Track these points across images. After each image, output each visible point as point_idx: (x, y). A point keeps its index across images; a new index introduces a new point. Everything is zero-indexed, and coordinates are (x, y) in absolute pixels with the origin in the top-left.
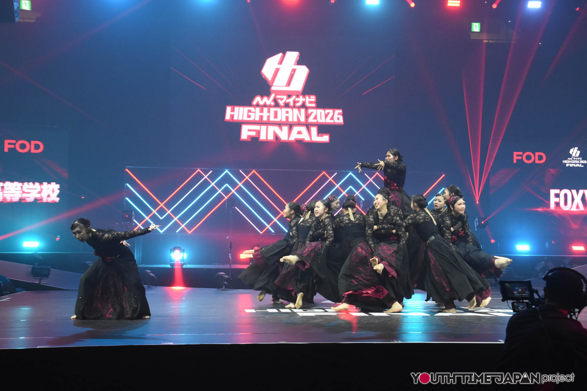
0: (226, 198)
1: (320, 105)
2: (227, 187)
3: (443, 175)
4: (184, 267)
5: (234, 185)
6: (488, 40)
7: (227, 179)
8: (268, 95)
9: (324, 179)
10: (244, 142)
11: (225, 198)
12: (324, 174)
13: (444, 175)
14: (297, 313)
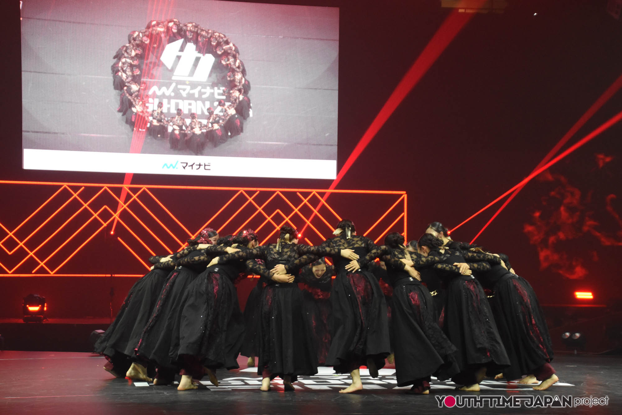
0: (105, 225)
4: (44, 323)
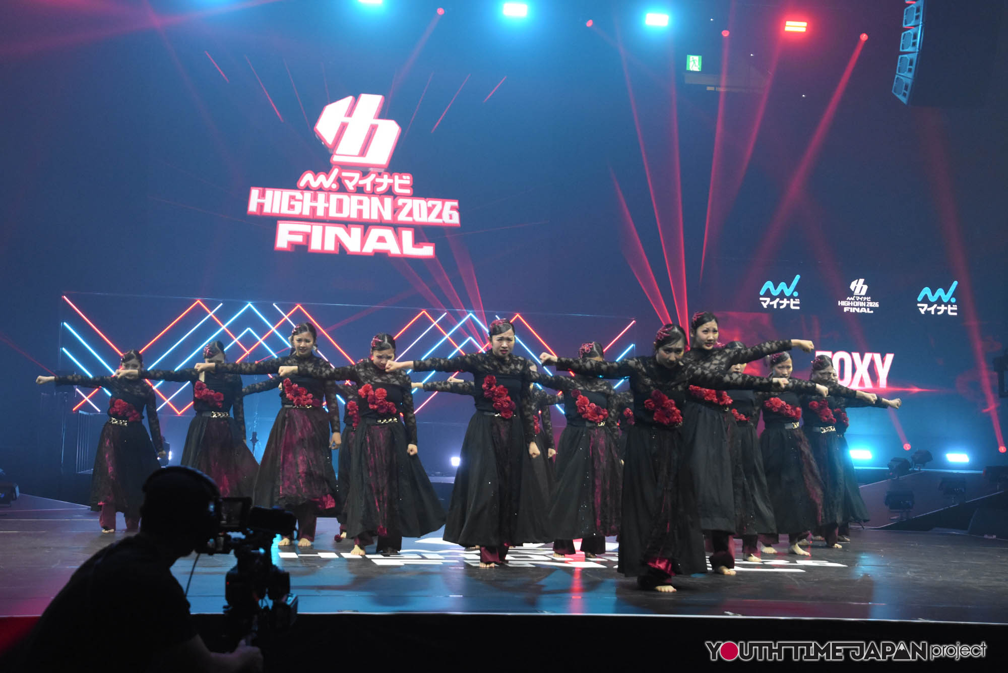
0: (248, 352)
1: (419, 191)
2: (249, 332)
3: (632, 321)
5: (262, 329)
6: (715, 86)
7: (249, 319)
8: (327, 171)
9: (425, 322)
10: (282, 252)
11: (245, 352)
12: (424, 314)
13: (634, 321)
14: (372, 560)
